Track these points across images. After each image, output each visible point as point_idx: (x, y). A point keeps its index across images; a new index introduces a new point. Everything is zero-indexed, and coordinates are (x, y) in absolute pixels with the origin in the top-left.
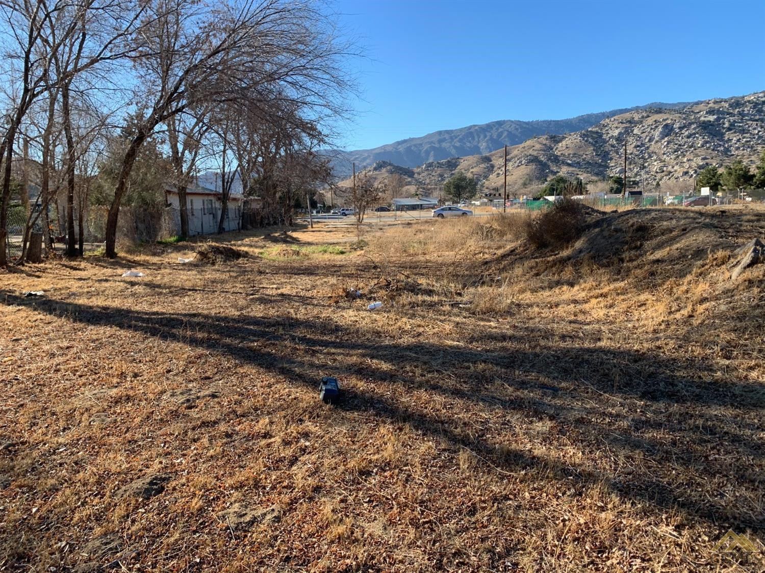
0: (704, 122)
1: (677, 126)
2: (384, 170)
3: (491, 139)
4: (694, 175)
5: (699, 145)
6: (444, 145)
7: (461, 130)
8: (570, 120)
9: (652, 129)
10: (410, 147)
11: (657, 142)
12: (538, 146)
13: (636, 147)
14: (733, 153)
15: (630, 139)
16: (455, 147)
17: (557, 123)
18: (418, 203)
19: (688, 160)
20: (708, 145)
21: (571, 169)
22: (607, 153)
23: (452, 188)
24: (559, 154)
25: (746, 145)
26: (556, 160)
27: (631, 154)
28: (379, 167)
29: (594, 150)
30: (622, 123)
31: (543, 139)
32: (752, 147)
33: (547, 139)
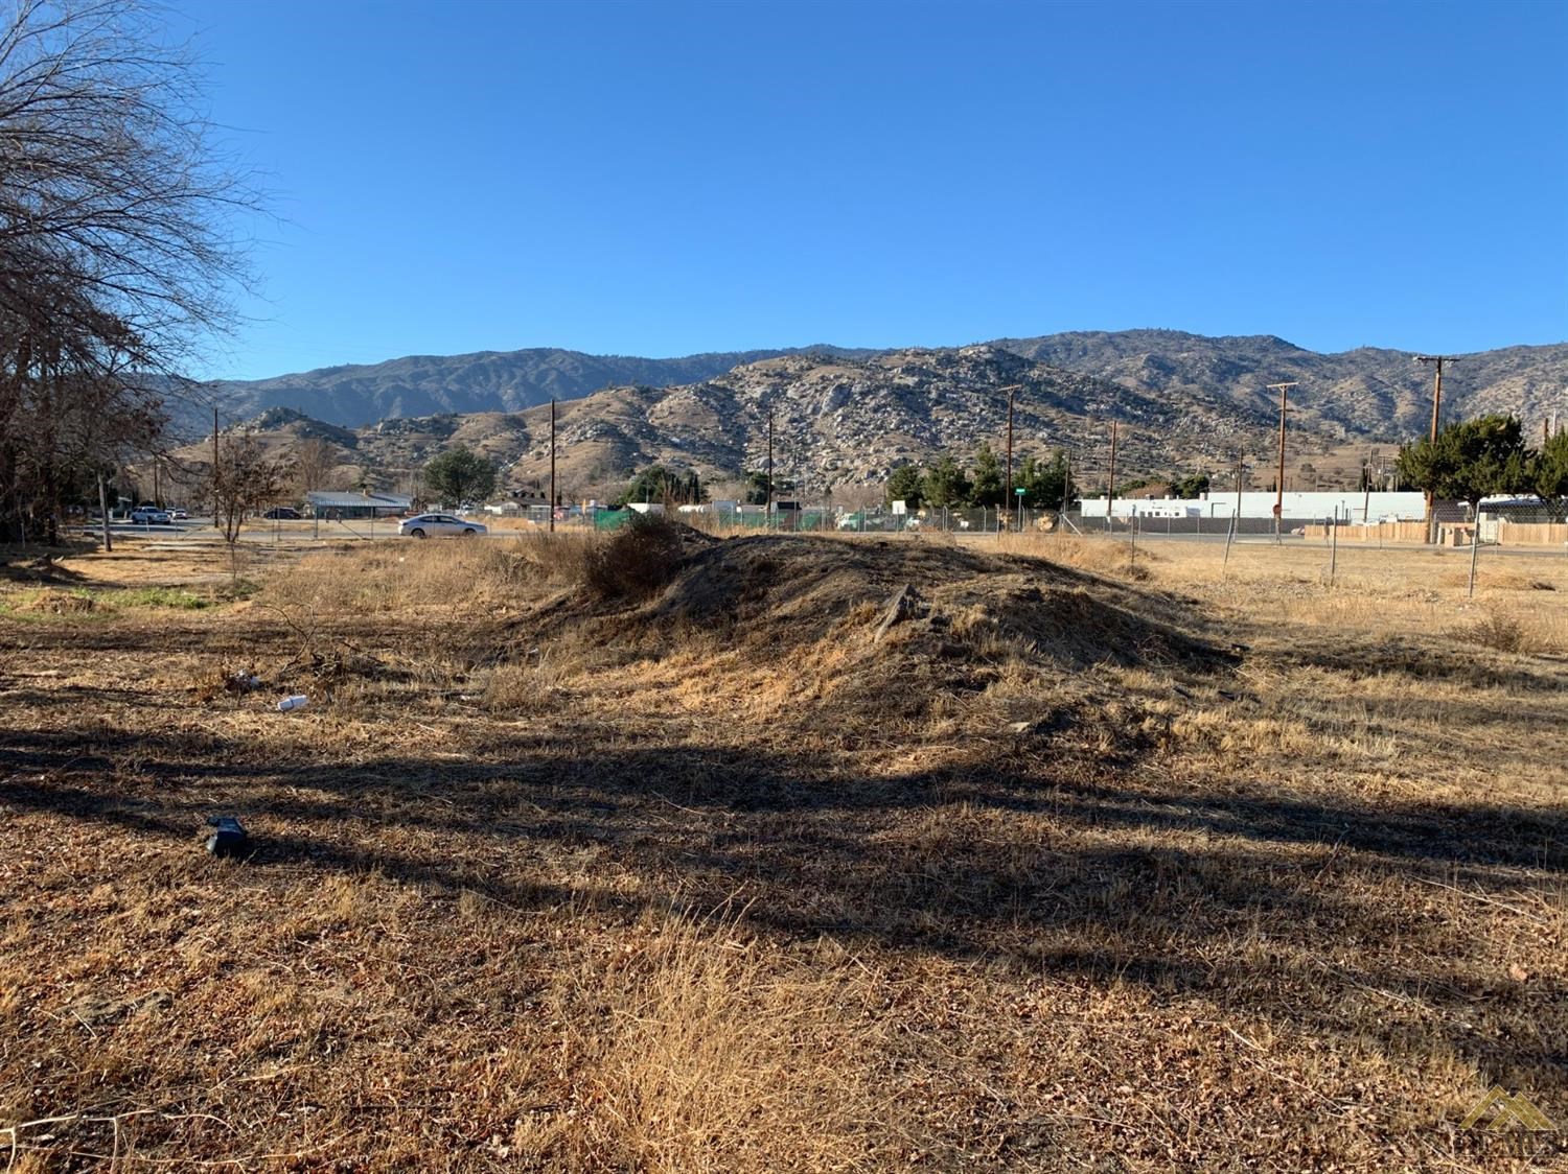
0: (899, 387)
1: (856, 389)
2: (286, 428)
3: (525, 383)
4: (886, 478)
5: (892, 426)
6: (424, 385)
7: (461, 358)
8: (676, 362)
9: (817, 391)
10: (349, 383)
11: (826, 415)
12: (616, 406)
13: (792, 421)
14: (944, 443)
15: (783, 406)
16: (448, 392)
17: (653, 365)
18: (367, 504)
19: (876, 451)
20: (906, 427)
21: (679, 454)
22: (742, 429)
23: (441, 476)
24: (657, 423)
25: (962, 431)
26: (651, 433)
27: (784, 433)
28: (274, 421)
29: (719, 421)
30: (767, 375)
31: (626, 392)
32: (972, 436)
33: (633, 393)
